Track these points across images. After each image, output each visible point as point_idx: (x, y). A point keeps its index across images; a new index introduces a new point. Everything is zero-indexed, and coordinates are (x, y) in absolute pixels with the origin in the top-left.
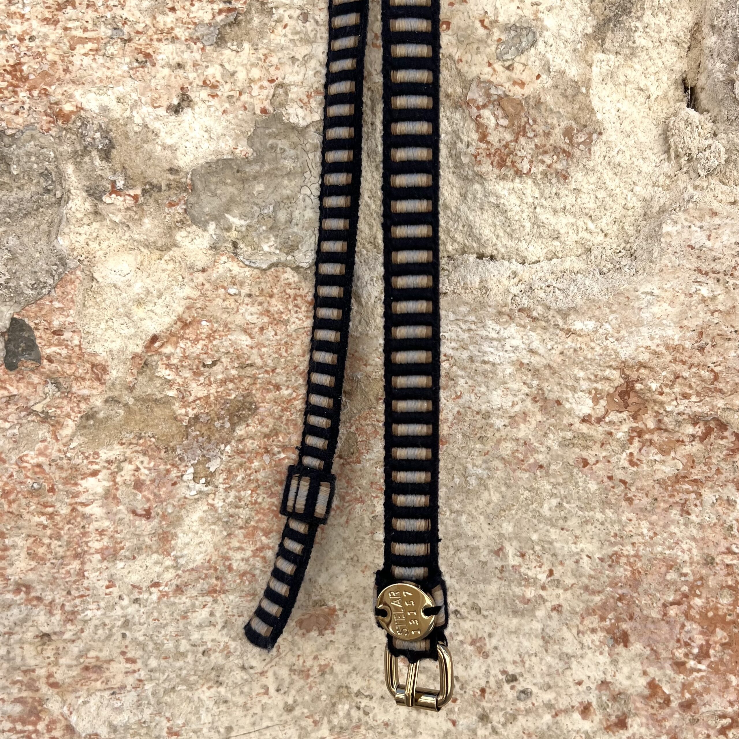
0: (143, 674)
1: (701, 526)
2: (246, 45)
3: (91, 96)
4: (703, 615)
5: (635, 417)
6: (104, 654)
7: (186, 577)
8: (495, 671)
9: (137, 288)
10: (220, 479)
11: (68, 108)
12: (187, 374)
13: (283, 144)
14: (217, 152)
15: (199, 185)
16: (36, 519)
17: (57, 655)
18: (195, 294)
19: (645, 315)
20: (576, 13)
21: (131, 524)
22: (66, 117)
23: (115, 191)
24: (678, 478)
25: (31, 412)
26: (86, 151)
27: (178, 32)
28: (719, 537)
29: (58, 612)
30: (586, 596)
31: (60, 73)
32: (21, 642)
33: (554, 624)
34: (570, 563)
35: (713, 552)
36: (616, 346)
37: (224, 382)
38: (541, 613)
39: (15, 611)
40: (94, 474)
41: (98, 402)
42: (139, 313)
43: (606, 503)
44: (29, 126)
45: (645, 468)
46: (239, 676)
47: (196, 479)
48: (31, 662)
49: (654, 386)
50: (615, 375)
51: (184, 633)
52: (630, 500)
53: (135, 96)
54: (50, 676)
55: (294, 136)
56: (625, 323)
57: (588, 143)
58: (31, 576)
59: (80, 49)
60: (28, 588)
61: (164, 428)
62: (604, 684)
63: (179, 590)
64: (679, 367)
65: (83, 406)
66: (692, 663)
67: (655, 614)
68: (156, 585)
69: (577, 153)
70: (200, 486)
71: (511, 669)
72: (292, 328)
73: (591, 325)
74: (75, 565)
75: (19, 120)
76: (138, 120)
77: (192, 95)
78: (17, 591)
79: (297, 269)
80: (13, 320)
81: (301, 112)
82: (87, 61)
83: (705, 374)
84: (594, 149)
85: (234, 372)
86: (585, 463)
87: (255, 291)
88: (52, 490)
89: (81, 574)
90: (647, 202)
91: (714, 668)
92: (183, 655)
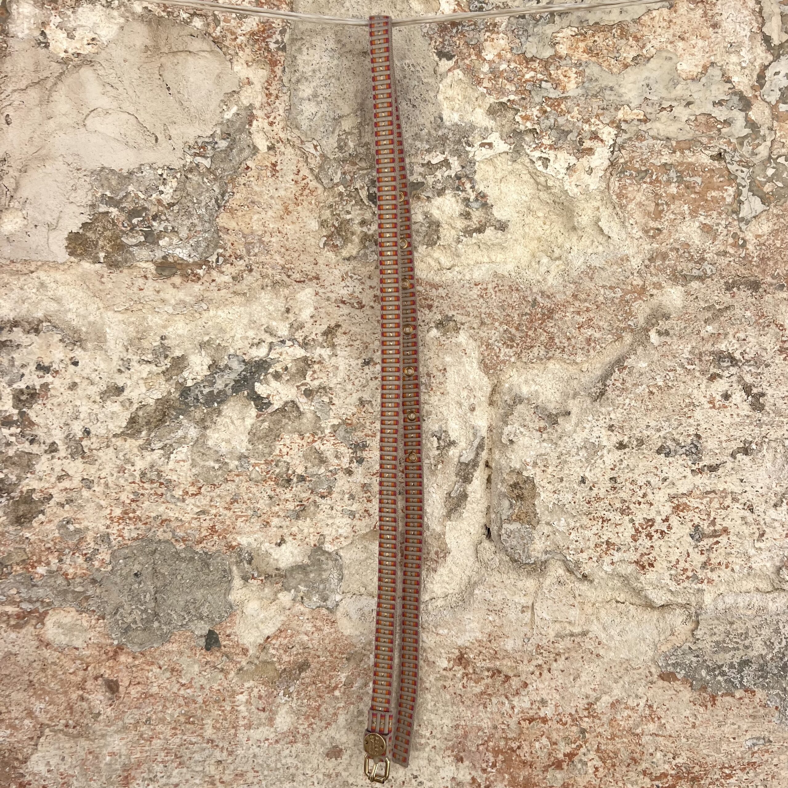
0: (261, 778)
1: (492, 713)
2: (308, 519)
3: (244, 538)
4: (494, 749)
5: (465, 668)
6: (245, 769)
7: (280, 736)
8: (409, 774)
9: (262, 616)
10: (295, 695)
11: (234, 544)
12: (282, 652)
13: (323, 558)
14: (295, 562)
15: (288, 575)
16: (217, 712)
17: (224, 769)
18: (285, 619)
19: (468, 627)
20: (439, 507)
21: (257, 714)
22: (233, 548)
23: (253, 578)
24: (482, 693)
25: (215, 667)
26: (241, 561)
27: (280, 513)
28: (499, 717)
29: (225, 751)
30: (446, 742)
31: (231, 529)
32: (209, 764)
33: (433, 753)
34: (439, 729)
35: (497, 724)
36: (456, 640)
37: (297, 655)
38: (427, 749)
39: (207, 751)
40: (242, 693)
41: (244, 663)
42: (262, 626)
43: (453, 704)
44: (218, 551)
45: (469, 689)
46: (302, 778)
47: (284, 695)
48: (213, 773)
49: (471, 656)
50: (457, 651)
51: (279, 760)
52: (463, 702)
53: (262, 539)
54: (221, 778)
55: (327, 555)
56: (460, 630)
57: (444, 557)
58: (214, 736)
59: (240, 520)
60: (213, 741)
61: (272, 674)
62: (453, 778)
63: (277, 742)
64: (481, 649)
65: (238, 666)
66: (489, 769)
67: (474, 749)
68: (267, 740)
69: (440, 561)
70: (286, 698)
71: (415, 773)
72: (325, 632)
73: (446, 631)
74: (233, 731)
75: (214, 548)
76: (263, 549)
77: (286, 539)
78: (208, 743)
79: (328, 609)
80: (210, 631)
81: (330, 546)
82: (242, 524)
83: (491, 651)
84: (447, 559)
85: (301, 651)
86: (445, 687)
87: (310, 617)
88: (224, 700)
89: (235, 735)
90: (470, 578)
91: (498, 771)
92: (279, 769)
